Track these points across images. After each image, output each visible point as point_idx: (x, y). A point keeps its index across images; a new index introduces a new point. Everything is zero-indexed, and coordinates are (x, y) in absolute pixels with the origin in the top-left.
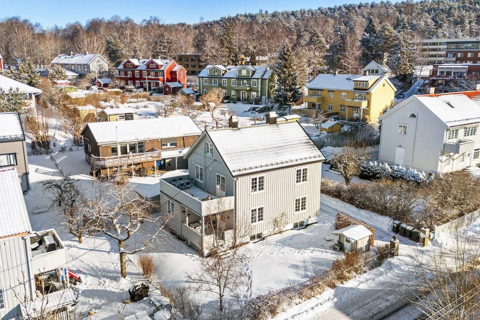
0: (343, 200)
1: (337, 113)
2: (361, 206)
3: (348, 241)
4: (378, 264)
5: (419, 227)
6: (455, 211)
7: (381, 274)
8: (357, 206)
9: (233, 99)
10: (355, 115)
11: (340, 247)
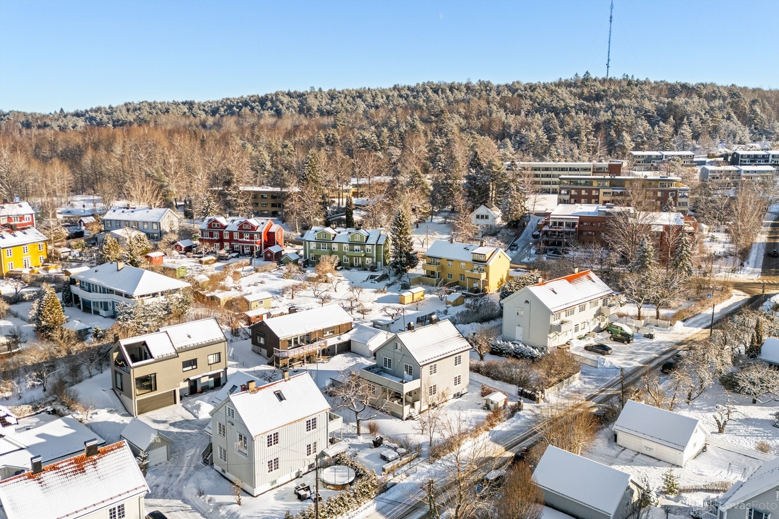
0: (482, 374)
1: (457, 283)
2: (495, 378)
3: (492, 403)
4: (511, 416)
5: (535, 390)
6: (556, 379)
7: (514, 422)
8: (493, 378)
9: (346, 265)
10: (475, 285)
11: (487, 407)
